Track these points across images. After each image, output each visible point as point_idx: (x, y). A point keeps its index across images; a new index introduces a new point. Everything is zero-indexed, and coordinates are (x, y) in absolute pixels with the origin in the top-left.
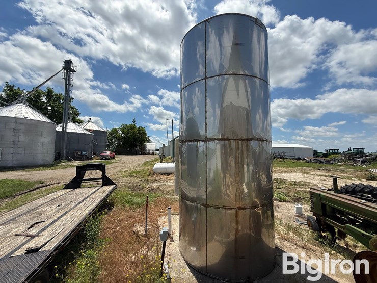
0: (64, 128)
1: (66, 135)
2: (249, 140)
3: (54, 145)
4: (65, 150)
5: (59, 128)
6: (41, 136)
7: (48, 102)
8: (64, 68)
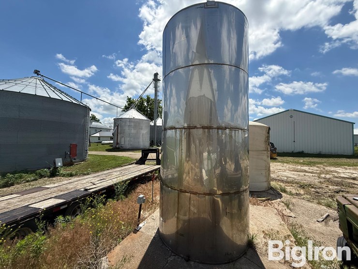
0: (155, 123)
1: (156, 128)
2: (192, 128)
3: (149, 136)
4: (156, 139)
5: (152, 124)
6: (142, 129)
7: (148, 105)
8: (153, 80)
